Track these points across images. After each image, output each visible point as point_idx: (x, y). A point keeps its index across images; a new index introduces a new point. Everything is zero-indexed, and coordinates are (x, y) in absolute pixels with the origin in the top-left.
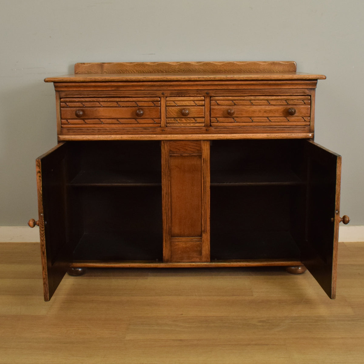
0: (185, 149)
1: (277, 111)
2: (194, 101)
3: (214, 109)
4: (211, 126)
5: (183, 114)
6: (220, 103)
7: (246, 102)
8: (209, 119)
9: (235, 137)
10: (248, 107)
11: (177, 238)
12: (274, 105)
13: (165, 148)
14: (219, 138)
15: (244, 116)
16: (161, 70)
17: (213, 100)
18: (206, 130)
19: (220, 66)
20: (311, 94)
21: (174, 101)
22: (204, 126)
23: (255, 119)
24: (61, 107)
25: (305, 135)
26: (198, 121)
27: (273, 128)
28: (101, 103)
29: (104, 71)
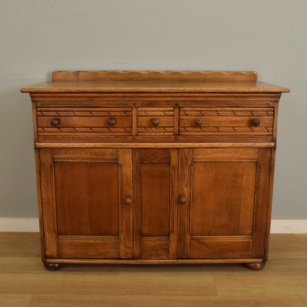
0: (155, 156)
1: (242, 121)
2: (163, 111)
3: (182, 119)
4: (179, 135)
5: (153, 124)
6: (189, 113)
7: (213, 113)
8: (178, 128)
9: (202, 146)
10: (215, 117)
11: (146, 237)
12: (239, 116)
13: (135, 156)
14: (187, 146)
15: (211, 125)
16: (132, 79)
17: (181, 111)
18: (175, 139)
19: (187, 75)
20: (275, 106)
21: (145, 111)
22: (173, 135)
23: (221, 129)
24: (37, 116)
25: (268, 144)
26: (167, 130)
27: (238, 137)
28: (75, 113)
29: (79, 79)
